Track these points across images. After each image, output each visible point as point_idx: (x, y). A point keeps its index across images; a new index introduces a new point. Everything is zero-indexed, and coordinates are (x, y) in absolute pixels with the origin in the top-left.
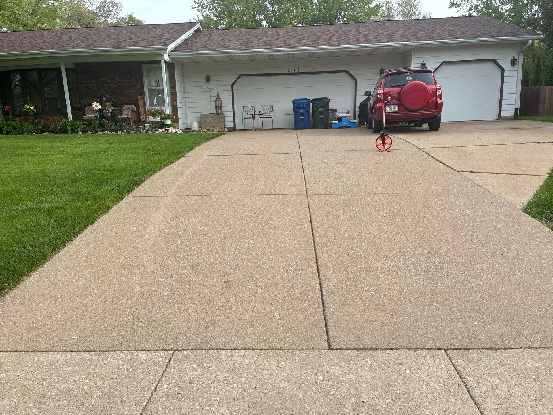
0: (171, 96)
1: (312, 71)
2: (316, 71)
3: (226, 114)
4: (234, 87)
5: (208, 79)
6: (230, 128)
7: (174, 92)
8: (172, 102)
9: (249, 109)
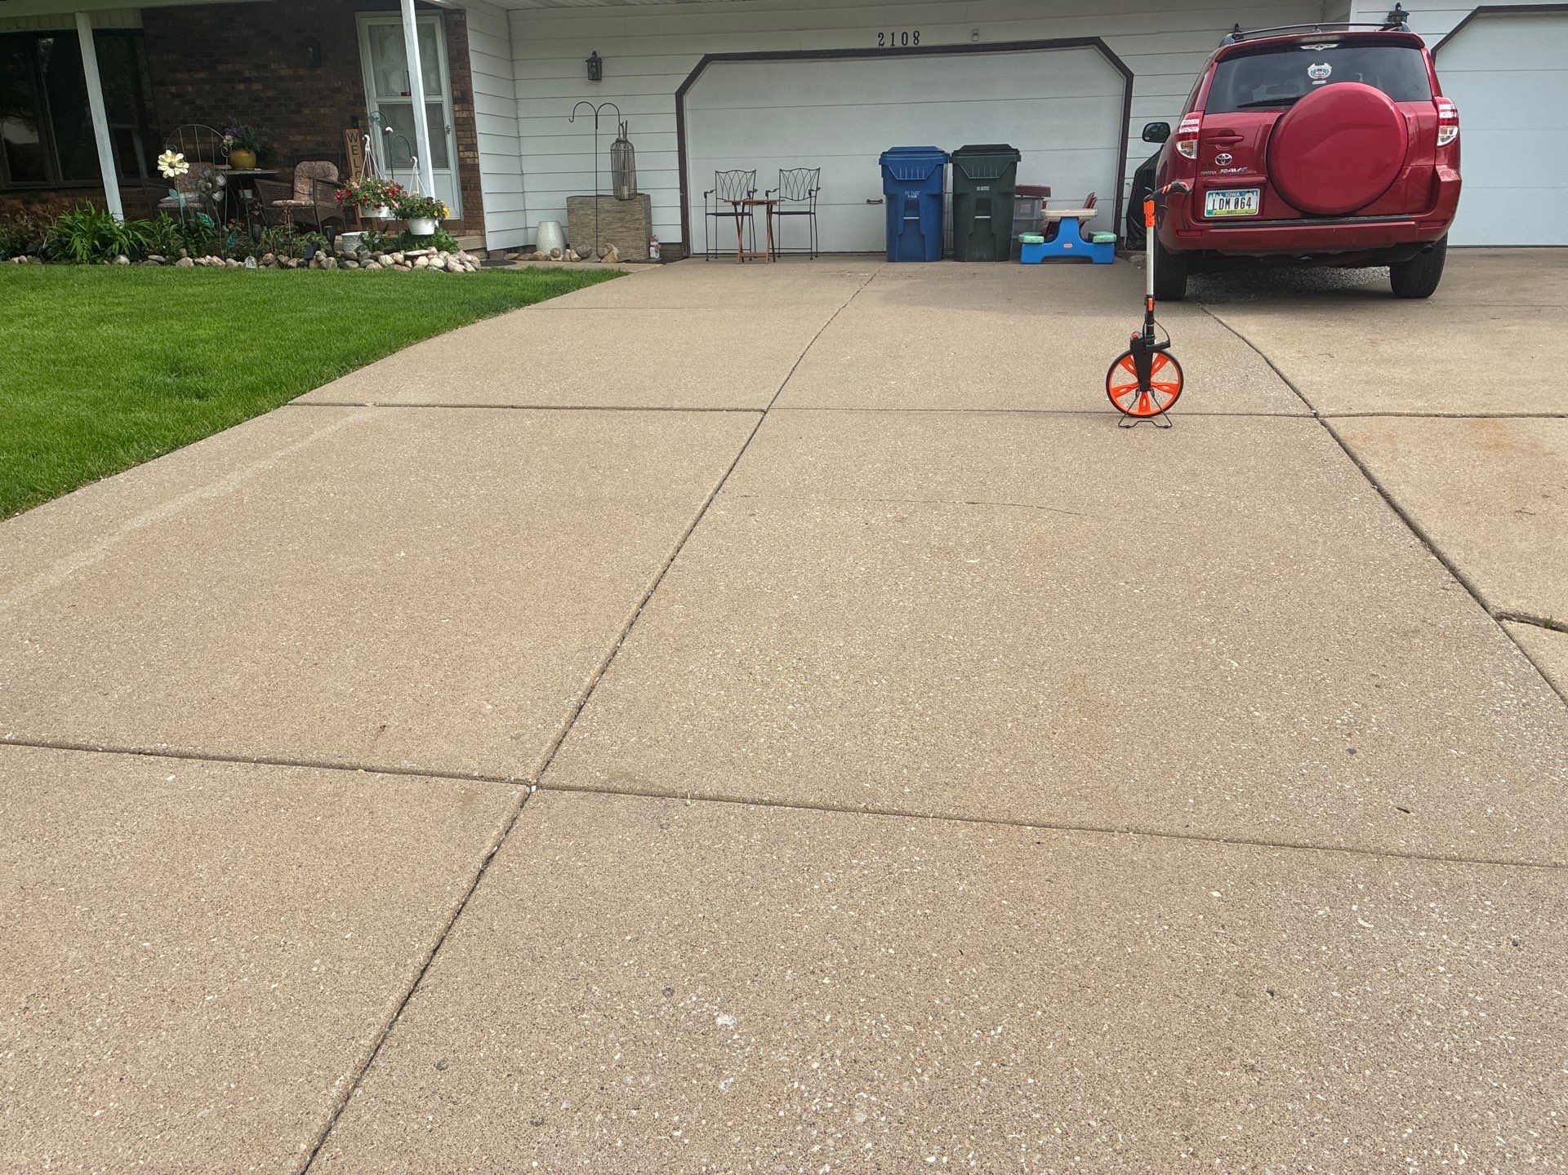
0: (457, 131)
1: (966, 40)
2: (983, 39)
3: (656, 198)
4: (688, 100)
5: (594, 69)
6: (665, 247)
7: (464, 115)
8: (459, 151)
9: (736, 182)
